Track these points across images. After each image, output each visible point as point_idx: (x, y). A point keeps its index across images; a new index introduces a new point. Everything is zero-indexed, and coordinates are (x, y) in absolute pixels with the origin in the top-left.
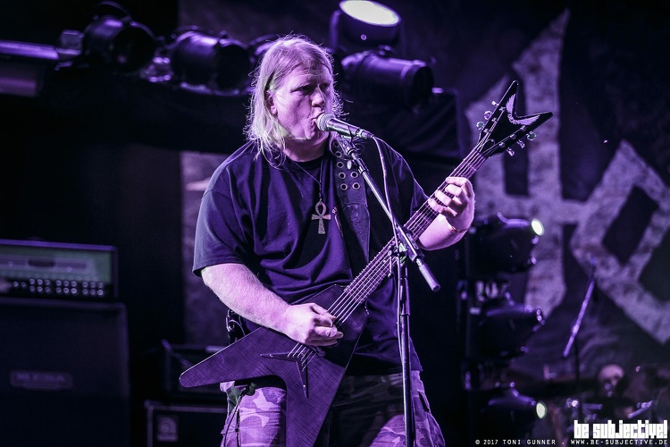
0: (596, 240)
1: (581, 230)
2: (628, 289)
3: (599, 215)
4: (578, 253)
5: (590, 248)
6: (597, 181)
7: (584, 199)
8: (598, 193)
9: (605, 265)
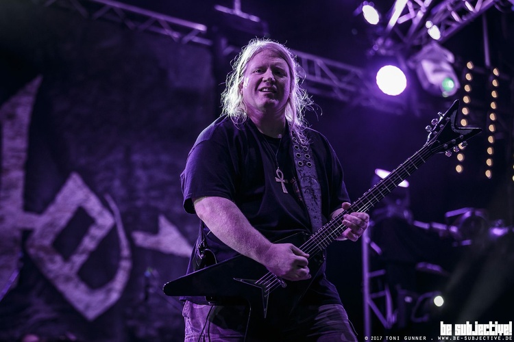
0: (47, 242)
1: (36, 234)
2: (68, 279)
3: (51, 225)
4: (32, 251)
5: (42, 248)
6: (51, 200)
7: (40, 212)
8: (52, 209)
9: (52, 261)
